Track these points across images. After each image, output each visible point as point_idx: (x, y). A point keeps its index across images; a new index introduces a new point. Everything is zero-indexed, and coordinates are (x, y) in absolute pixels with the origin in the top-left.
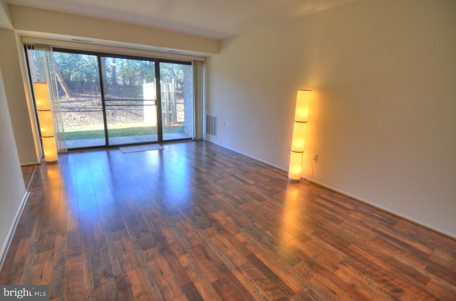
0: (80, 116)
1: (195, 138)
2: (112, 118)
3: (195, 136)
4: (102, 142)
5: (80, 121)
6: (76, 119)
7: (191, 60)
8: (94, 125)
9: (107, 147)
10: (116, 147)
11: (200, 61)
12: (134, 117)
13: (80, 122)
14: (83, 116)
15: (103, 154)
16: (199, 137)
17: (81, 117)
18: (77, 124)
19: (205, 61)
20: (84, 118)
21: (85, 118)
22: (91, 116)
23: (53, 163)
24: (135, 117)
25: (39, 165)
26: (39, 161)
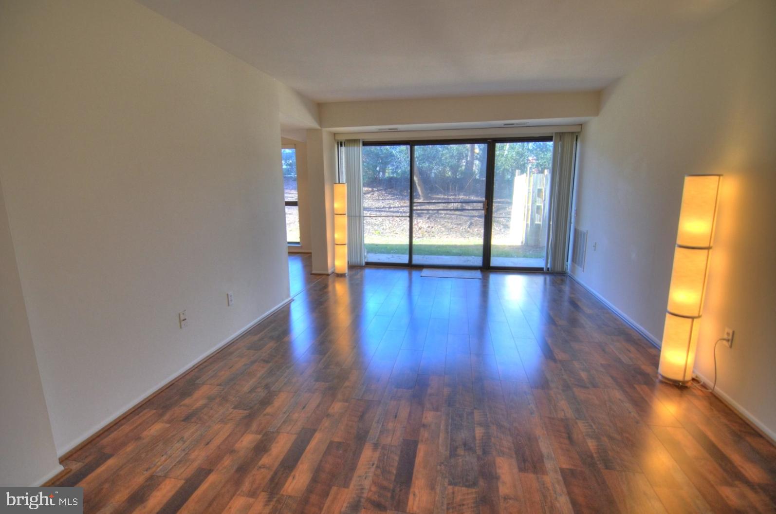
0: (427, 225)
1: (550, 270)
2: (469, 229)
3: (549, 266)
4: (405, 259)
5: (426, 231)
6: (422, 229)
7: (553, 133)
8: (441, 238)
9: (410, 266)
10: (420, 267)
11: (569, 133)
12: (500, 230)
13: (426, 233)
14: (432, 225)
15: (403, 275)
16: (558, 268)
17: (429, 227)
18: (420, 236)
19: (579, 130)
20: (432, 227)
21: (433, 229)
22: (441, 225)
23: (341, 276)
24: (502, 230)
25: (328, 275)
26: (330, 271)
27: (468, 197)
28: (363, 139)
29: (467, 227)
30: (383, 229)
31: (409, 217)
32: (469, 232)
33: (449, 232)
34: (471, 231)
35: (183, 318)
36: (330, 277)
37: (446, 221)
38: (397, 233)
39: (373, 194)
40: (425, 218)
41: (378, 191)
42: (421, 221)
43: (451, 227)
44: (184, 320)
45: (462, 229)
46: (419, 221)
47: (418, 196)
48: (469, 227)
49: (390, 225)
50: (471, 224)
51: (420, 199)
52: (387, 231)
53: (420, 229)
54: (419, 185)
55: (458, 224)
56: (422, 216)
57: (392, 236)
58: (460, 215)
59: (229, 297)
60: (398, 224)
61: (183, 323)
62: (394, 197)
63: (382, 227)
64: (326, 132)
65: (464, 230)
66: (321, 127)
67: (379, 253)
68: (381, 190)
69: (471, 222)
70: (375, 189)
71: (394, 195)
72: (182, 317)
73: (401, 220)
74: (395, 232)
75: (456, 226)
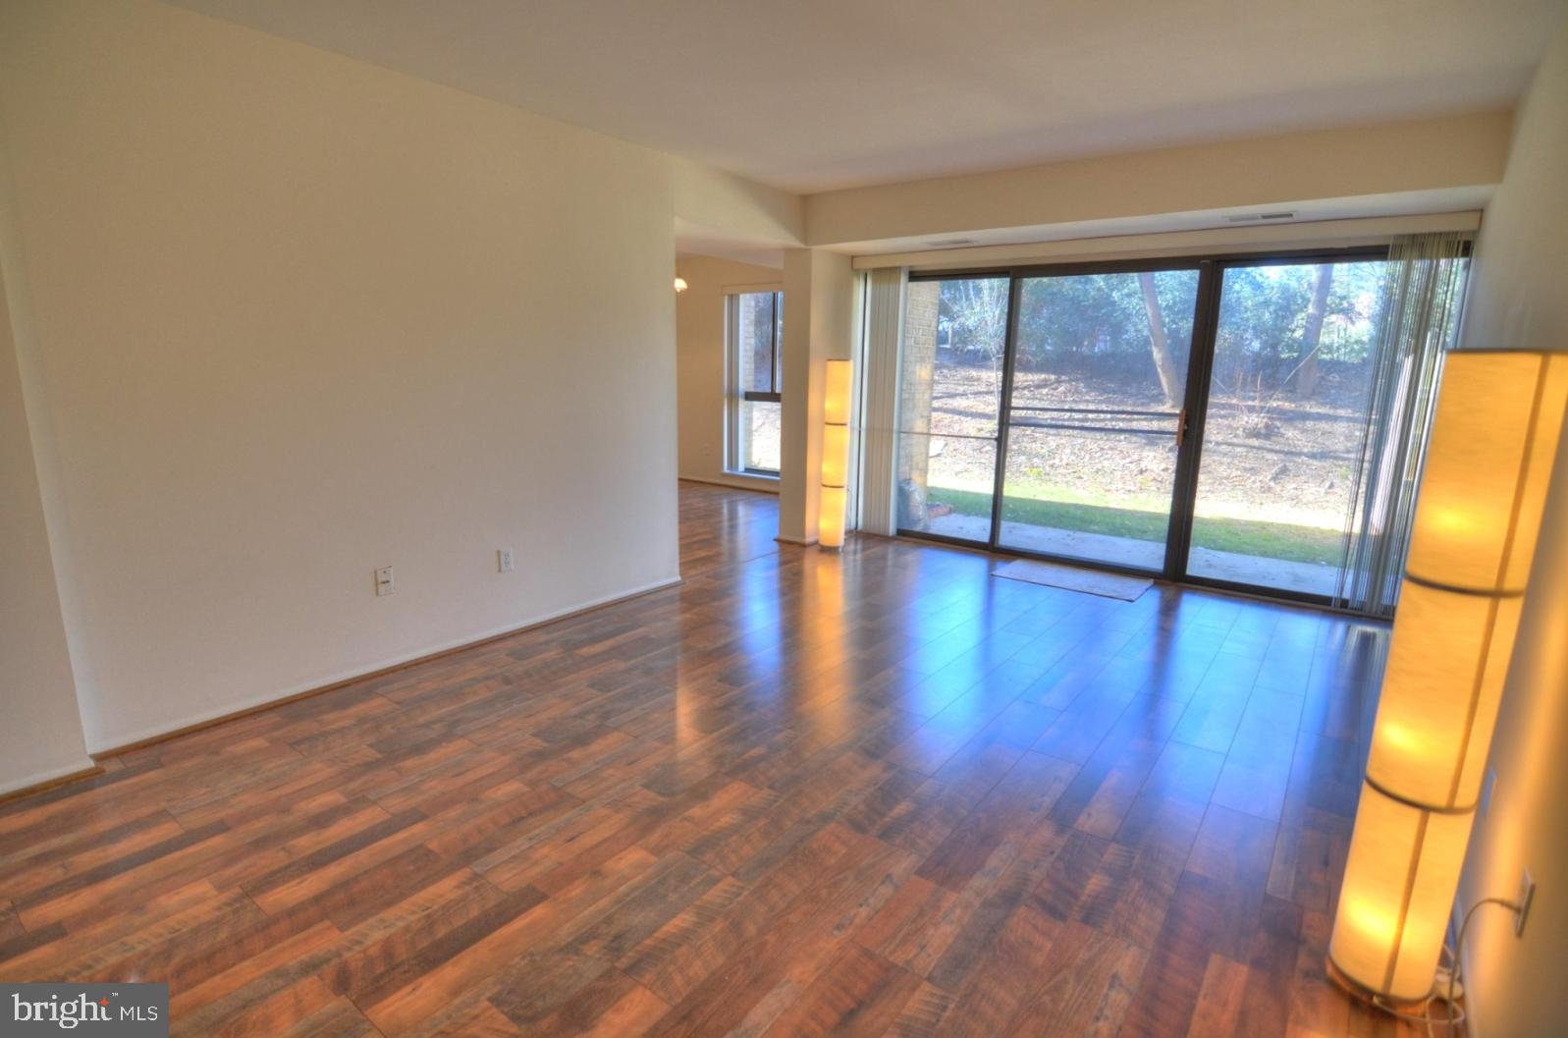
2: (1272, 484)
5: (1154, 479)
9: (993, 550)
15: (973, 567)
19: (1475, 227)
23: (829, 551)
25: (804, 546)
26: (809, 539)
27: (1293, 405)
28: (910, 267)
29: (1269, 478)
30: (1052, 466)
31: (996, 439)
32: (1270, 489)
33: (1216, 485)
34: (1278, 488)
35: (384, 579)
36: (808, 550)
37: (1216, 458)
38: (1080, 478)
39: (1056, 389)
40: (1164, 447)
41: (1070, 381)
42: (1152, 454)
43: (1225, 474)
44: (384, 583)
45: (1254, 482)
46: (1145, 454)
47: (1161, 397)
48: (1274, 479)
49: (1073, 458)
50: (1284, 471)
51: (1164, 404)
52: (1061, 470)
53: (1142, 472)
54: (1163, 372)
55: (1245, 470)
56: (1157, 444)
57: (1067, 482)
58: (1259, 448)
59: (503, 557)
60: (1090, 458)
61: (382, 588)
62: (1101, 395)
63: (1051, 462)
64: (823, 257)
65: (1258, 484)
66: (805, 241)
67: (977, 514)
68: (1077, 380)
69: (1285, 466)
70: (1063, 378)
71: (1105, 391)
72: (382, 578)
73: (1102, 449)
74: (1076, 475)
75: (1239, 473)
